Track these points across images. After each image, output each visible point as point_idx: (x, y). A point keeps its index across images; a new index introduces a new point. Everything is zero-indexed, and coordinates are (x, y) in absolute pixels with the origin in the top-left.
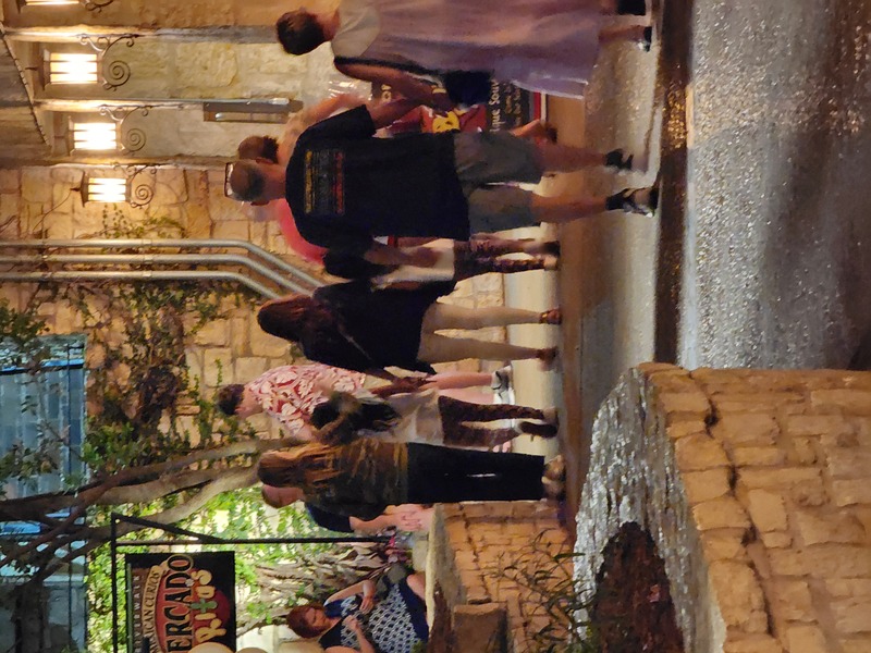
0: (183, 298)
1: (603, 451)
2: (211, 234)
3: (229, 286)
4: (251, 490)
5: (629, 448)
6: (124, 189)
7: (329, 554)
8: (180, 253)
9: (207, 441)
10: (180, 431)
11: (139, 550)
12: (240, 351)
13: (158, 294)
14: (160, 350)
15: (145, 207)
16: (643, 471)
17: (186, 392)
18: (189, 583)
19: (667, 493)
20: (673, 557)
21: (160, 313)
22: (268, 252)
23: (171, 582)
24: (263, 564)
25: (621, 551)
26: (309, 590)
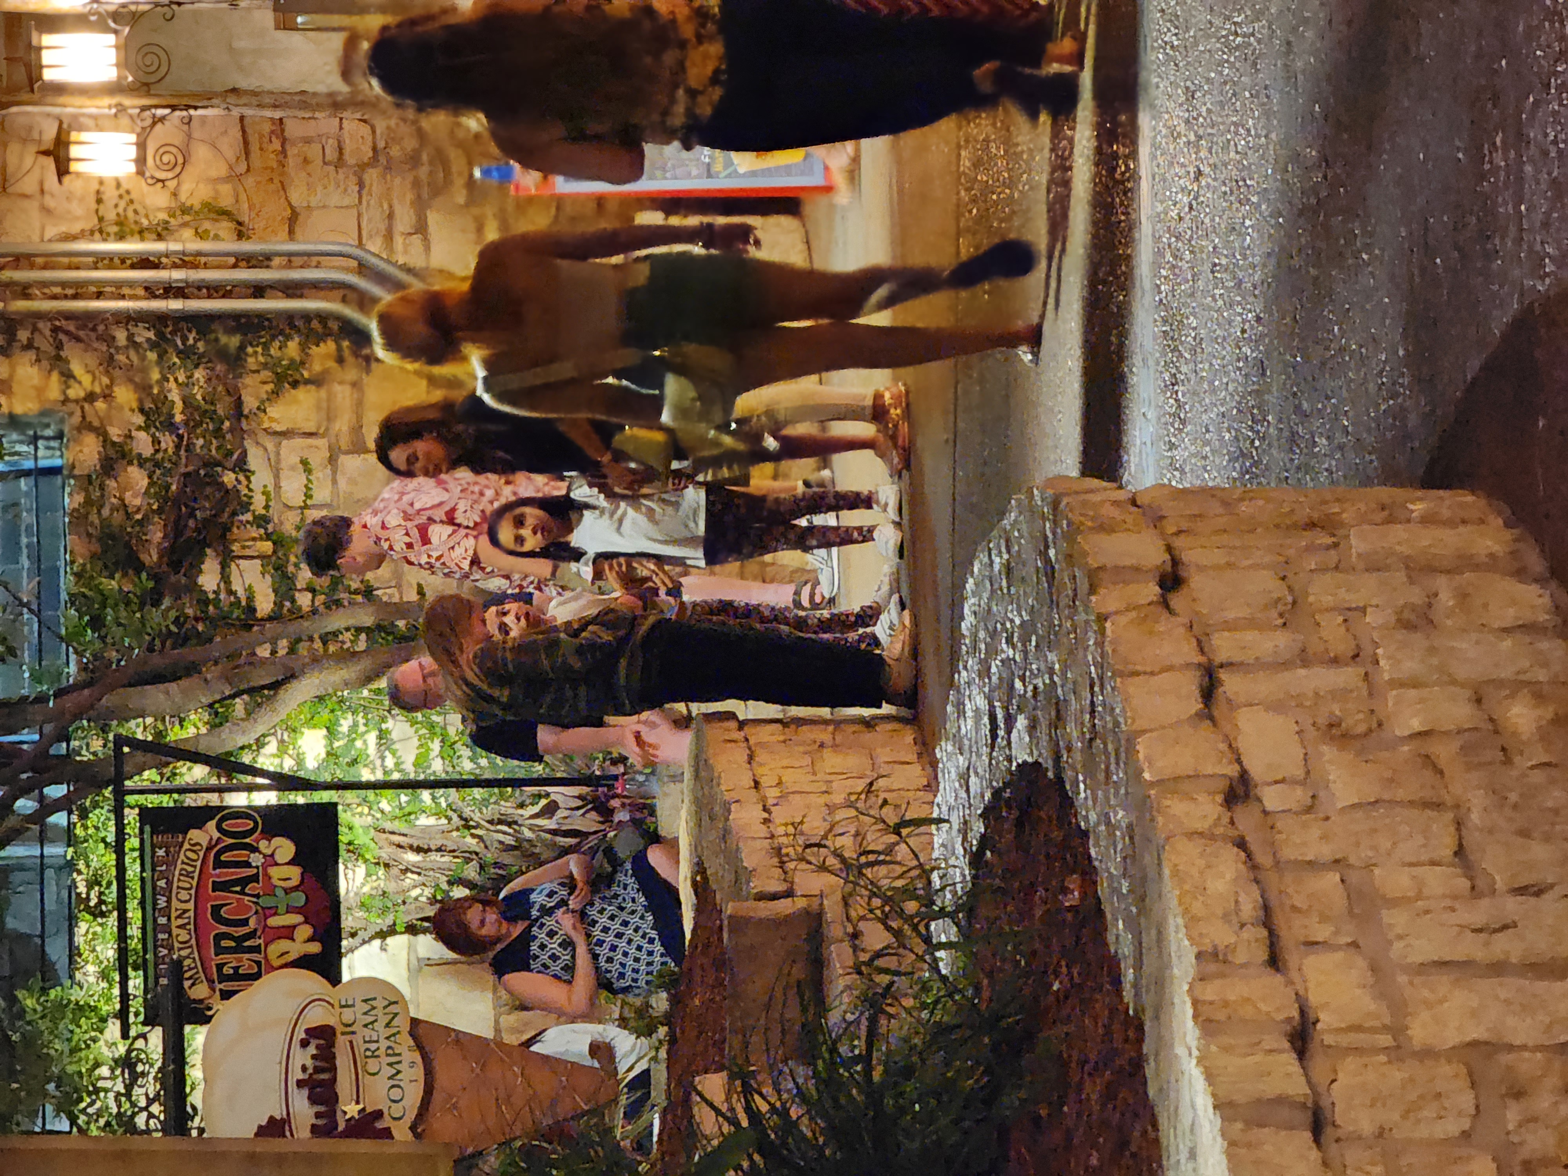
0: (242, 348)
1: (982, 634)
2: (291, 232)
3: (325, 326)
4: (365, 693)
5: (1027, 629)
6: (132, 152)
7: (507, 808)
8: (235, 266)
9: (288, 604)
10: (237, 586)
11: (166, 801)
12: (344, 443)
13: (196, 341)
14: (200, 442)
15: (172, 184)
16: (1051, 671)
17: (248, 517)
18: (256, 860)
19: (1093, 712)
20: (1103, 828)
21: (199, 374)
22: (395, 264)
23: (223, 858)
24: (388, 826)
25: (1015, 813)
26: (471, 872)
